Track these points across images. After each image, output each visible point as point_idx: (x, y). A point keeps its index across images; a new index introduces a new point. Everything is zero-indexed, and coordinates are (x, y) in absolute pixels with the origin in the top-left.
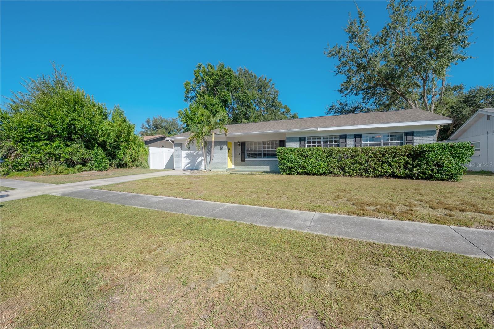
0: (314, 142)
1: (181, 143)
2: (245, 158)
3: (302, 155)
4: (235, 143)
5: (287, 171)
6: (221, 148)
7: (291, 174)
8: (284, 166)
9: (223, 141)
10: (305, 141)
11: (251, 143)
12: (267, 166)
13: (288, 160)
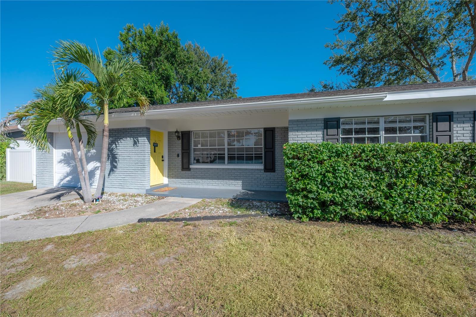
0: (362, 131)
1: (52, 133)
2: (189, 164)
3: (368, 168)
4: (170, 133)
5: (312, 212)
6: (135, 143)
7: (325, 219)
8: (306, 197)
9: (140, 128)
10: (338, 127)
11: (204, 134)
12: (237, 179)
13: (323, 183)
